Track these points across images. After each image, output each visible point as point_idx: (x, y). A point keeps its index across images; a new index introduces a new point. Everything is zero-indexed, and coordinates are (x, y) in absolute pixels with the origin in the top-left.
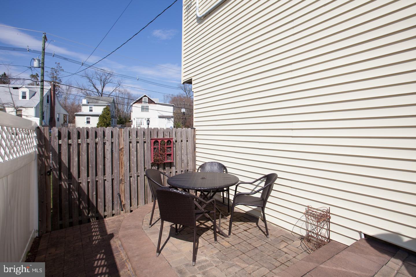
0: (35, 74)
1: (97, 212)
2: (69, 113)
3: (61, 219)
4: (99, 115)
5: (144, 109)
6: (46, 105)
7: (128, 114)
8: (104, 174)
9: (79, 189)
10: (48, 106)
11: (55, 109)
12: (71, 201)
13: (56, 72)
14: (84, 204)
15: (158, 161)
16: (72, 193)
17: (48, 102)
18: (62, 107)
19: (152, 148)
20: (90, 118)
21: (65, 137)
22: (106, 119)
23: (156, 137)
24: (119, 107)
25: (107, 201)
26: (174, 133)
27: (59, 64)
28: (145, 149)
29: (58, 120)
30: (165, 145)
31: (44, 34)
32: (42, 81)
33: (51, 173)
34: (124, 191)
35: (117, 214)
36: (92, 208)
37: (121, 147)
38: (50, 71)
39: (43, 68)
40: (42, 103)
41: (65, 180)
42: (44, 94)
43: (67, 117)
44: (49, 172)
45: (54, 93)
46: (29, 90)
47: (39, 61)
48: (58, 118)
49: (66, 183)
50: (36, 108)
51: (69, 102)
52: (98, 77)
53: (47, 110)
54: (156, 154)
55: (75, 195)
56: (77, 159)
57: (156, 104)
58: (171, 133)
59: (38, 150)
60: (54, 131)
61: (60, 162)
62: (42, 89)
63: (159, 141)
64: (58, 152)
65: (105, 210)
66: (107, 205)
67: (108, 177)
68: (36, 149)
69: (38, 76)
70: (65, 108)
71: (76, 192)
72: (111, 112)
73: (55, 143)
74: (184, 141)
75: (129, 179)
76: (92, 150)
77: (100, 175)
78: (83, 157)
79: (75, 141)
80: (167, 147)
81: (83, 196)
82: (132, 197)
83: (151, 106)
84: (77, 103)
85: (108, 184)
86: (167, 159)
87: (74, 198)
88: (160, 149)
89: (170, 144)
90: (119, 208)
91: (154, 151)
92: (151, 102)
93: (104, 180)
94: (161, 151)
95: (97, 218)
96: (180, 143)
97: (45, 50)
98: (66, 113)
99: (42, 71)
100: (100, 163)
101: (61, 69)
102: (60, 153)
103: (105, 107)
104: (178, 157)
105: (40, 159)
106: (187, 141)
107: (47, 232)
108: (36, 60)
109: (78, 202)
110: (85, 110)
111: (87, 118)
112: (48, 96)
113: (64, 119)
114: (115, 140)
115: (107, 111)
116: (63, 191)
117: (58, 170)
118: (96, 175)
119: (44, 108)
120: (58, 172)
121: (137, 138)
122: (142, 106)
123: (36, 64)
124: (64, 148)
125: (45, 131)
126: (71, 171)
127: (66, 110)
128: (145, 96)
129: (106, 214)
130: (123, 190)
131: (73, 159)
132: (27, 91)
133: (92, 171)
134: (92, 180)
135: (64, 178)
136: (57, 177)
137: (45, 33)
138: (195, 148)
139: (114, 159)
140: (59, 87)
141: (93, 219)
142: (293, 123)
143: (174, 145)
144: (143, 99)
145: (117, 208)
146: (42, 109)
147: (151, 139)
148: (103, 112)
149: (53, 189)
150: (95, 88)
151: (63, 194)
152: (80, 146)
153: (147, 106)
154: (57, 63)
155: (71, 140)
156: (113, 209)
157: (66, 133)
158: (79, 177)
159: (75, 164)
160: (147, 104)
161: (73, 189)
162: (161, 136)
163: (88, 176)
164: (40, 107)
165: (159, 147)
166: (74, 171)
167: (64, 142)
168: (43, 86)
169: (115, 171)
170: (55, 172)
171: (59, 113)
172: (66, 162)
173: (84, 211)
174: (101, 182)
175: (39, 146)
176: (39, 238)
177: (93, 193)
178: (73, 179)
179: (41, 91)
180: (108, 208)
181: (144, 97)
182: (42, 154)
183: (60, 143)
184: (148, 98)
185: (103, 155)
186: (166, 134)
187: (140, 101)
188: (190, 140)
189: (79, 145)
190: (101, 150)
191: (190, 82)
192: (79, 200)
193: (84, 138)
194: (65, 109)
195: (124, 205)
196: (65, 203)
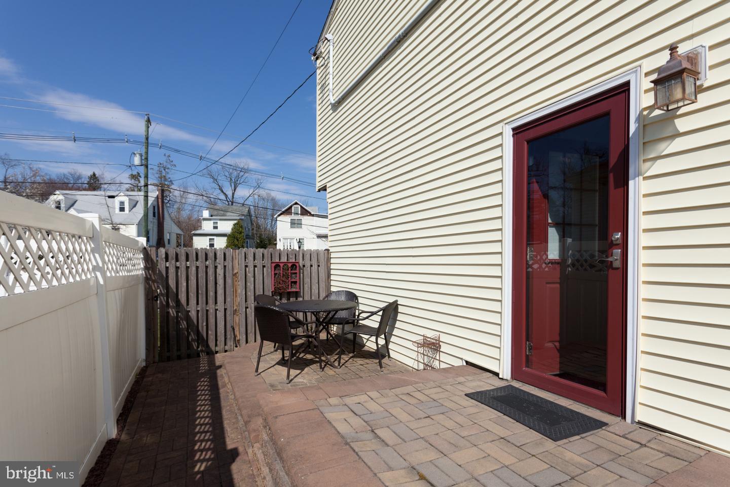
0: (136, 174)
1: (208, 346)
2: (185, 231)
3: (169, 351)
4: (227, 235)
5: (295, 224)
6: (151, 220)
7: (273, 232)
8: (216, 303)
9: (188, 318)
10: (154, 222)
11: (165, 226)
12: (178, 331)
13: (165, 170)
14: (193, 336)
15: (280, 290)
16: (180, 323)
17: (154, 216)
18: (174, 222)
19: (273, 273)
20: (214, 239)
21: (173, 259)
22: (237, 240)
23: (277, 260)
24: (259, 221)
25: (218, 334)
26: (301, 255)
27: (169, 156)
28: (265, 274)
29: (169, 243)
30: (288, 270)
31: (146, 115)
32: (146, 185)
33: (159, 299)
34: (239, 323)
35: (230, 351)
36: (203, 341)
37: (235, 271)
38: (156, 168)
39: (147, 167)
40: (146, 218)
41: (173, 307)
42: (149, 205)
43: (181, 237)
44: (157, 297)
45: (163, 202)
46: (128, 199)
47: (141, 155)
48: (169, 240)
49: (173, 310)
50: (139, 225)
51: (185, 214)
52: (227, 174)
53: (153, 227)
54: (277, 281)
55: (184, 324)
56: (185, 284)
57: (313, 215)
58: (297, 255)
59: (145, 272)
60: (161, 251)
61: (167, 287)
62: (146, 197)
63: (282, 265)
64: (165, 276)
65: (216, 345)
66: (219, 339)
67: (220, 306)
68: (143, 272)
69: (140, 176)
70: (179, 224)
71: (184, 321)
72: (246, 229)
73: (162, 266)
74: (315, 267)
75: (244, 310)
76: (202, 274)
77: (211, 304)
78: (192, 281)
79: (184, 263)
80: (291, 273)
81: (193, 327)
82: (249, 332)
83: (306, 220)
84: (195, 216)
85: (220, 315)
86: (291, 288)
87: (182, 328)
88: (282, 275)
89: (296, 269)
90: (232, 344)
91: (275, 276)
92: (305, 212)
93: (215, 309)
94: (284, 278)
95: (208, 354)
96: (309, 269)
97: (149, 140)
98: (180, 232)
99: (146, 171)
100: (211, 290)
101: (172, 163)
102: (167, 276)
103: (235, 222)
104: (306, 285)
105: (147, 283)
106: (319, 266)
107: (154, 363)
108: (138, 155)
109: (186, 333)
110: (207, 227)
111: (210, 239)
112: (154, 207)
113: (178, 242)
114: (229, 263)
115: (238, 228)
116: (170, 318)
117: (165, 295)
118: (207, 303)
119: (149, 225)
120: (165, 298)
121: (254, 261)
122: (291, 220)
123: (137, 160)
124: (172, 271)
125: (152, 252)
126: (179, 297)
127: (180, 228)
128: (296, 203)
129: (217, 349)
130: (237, 321)
131: (181, 283)
132: (126, 200)
133: (202, 299)
134: (202, 309)
135: (171, 305)
136: (164, 303)
137: (149, 114)
138: (329, 275)
139: (227, 286)
140: (170, 192)
141: (203, 354)
142: (414, 240)
143: (302, 271)
144: (293, 208)
145: (230, 343)
146: (147, 226)
147: (271, 263)
148: (232, 229)
149: (160, 316)
150: (222, 191)
151: (171, 323)
152: (189, 270)
153: (299, 219)
154: (167, 155)
155: (179, 263)
156: (225, 345)
157: (173, 254)
158: (188, 304)
159: (183, 290)
160: (299, 217)
161: (181, 319)
162: (284, 259)
163: (198, 304)
164: (144, 224)
165: (281, 272)
166: (183, 298)
167: (171, 264)
168: (147, 192)
169: (228, 300)
170: (162, 298)
171: (170, 231)
172: (174, 287)
173: (193, 343)
174: (212, 311)
175: (146, 268)
176: (146, 367)
177: (202, 323)
178: (181, 306)
179: (144, 200)
180: (220, 342)
181: (295, 206)
182: (149, 277)
183: (167, 265)
184: (301, 206)
185: (214, 281)
186: (291, 257)
187: (288, 212)
188: (322, 264)
189: (187, 268)
190: (212, 274)
191: (324, 189)
192: (187, 331)
193: (193, 261)
194: (178, 226)
195: (239, 340)
196: (173, 333)
